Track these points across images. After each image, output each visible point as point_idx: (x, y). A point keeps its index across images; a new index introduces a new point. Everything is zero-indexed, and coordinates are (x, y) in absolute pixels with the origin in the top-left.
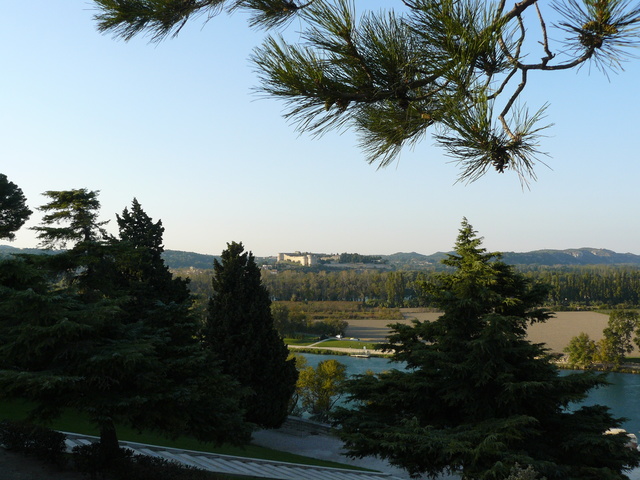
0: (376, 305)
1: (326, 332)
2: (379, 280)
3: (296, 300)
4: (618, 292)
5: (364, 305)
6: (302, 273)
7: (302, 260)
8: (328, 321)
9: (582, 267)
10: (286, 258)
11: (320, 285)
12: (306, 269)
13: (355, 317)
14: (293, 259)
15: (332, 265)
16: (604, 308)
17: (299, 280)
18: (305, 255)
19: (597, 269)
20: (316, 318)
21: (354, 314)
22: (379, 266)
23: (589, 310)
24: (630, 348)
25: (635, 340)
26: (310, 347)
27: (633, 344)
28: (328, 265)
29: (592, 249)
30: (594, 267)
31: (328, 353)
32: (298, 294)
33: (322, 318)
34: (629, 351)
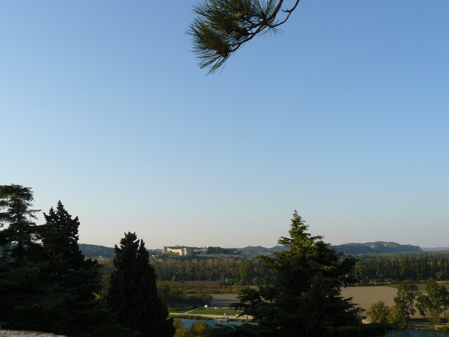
0: (233, 284)
1: (197, 303)
2: (235, 265)
3: (176, 280)
4: (402, 272)
5: (224, 283)
6: (180, 261)
7: (180, 251)
8: (199, 295)
9: (377, 255)
10: (169, 250)
11: (193, 269)
12: (183, 258)
13: (218, 292)
14: (173, 251)
15: (202, 255)
16: (394, 284)
17: (178, 266)
18: (182, 248)
19: (387, 257)
20: (190, 293)
21: (217, 290)
22: (234, 256)
23: (383, 285)
24: (413, 311)
25: (416, 305)
26: (185, 314)
27: (415, 308)
28: (199, 255)
29: (383, 242)
30: (385, 255)
31: (199, 318)
32: (177, 276)
33: (194, 293)
34: (413, 314)
